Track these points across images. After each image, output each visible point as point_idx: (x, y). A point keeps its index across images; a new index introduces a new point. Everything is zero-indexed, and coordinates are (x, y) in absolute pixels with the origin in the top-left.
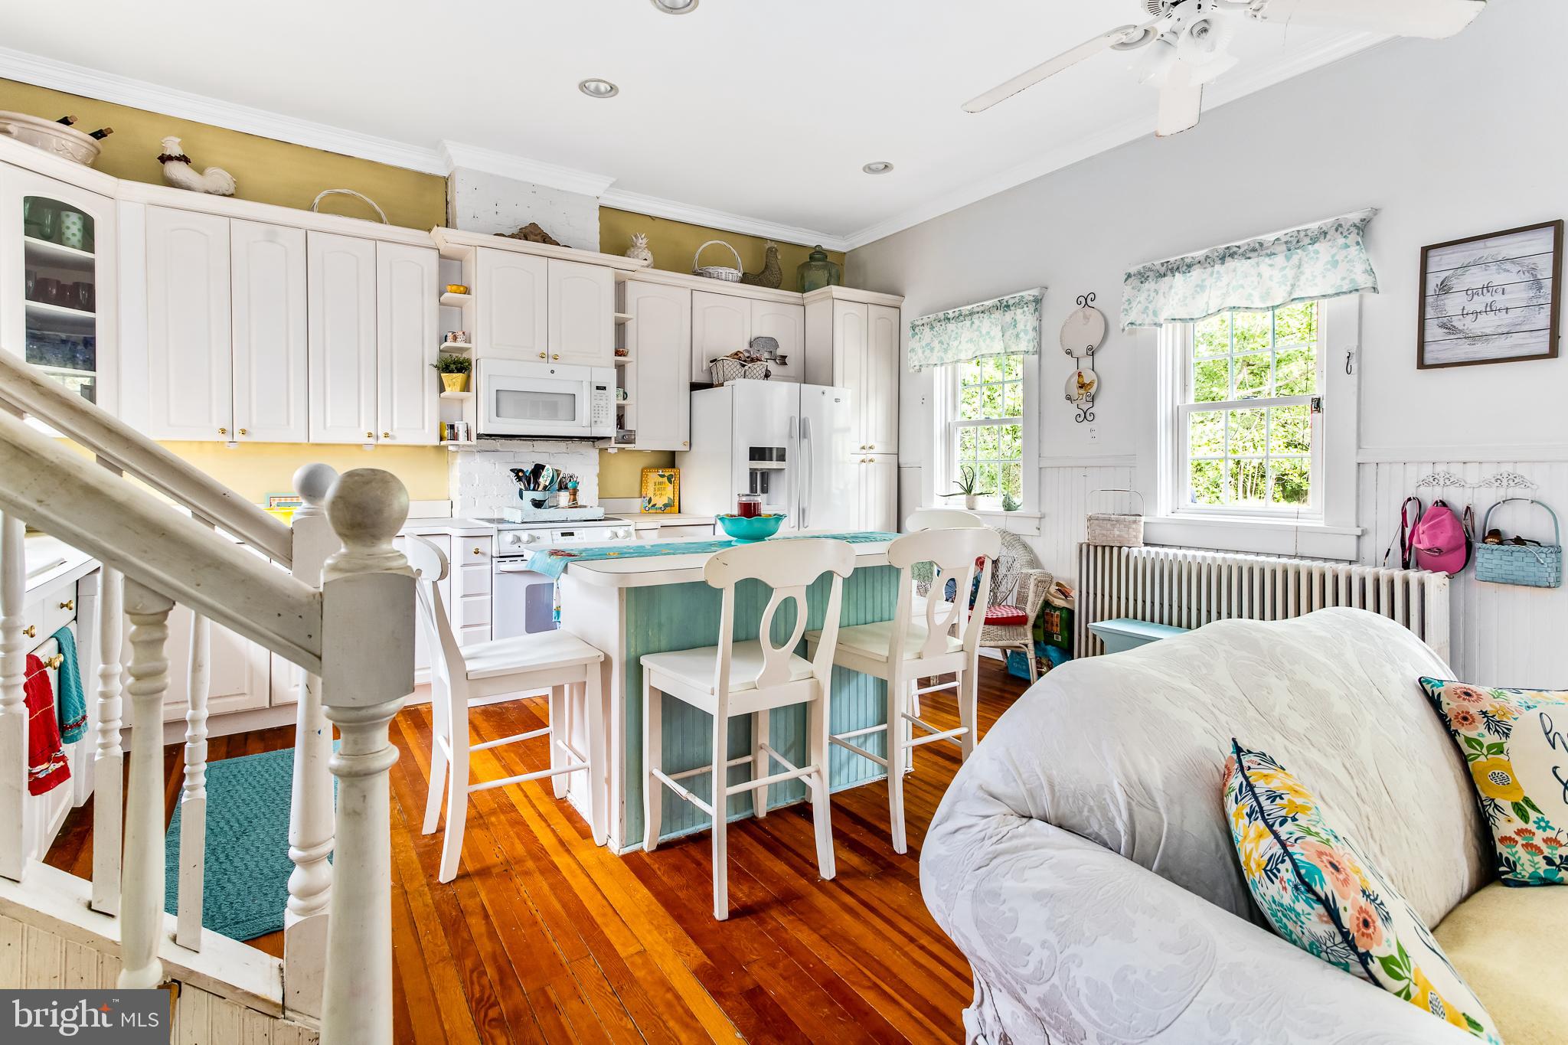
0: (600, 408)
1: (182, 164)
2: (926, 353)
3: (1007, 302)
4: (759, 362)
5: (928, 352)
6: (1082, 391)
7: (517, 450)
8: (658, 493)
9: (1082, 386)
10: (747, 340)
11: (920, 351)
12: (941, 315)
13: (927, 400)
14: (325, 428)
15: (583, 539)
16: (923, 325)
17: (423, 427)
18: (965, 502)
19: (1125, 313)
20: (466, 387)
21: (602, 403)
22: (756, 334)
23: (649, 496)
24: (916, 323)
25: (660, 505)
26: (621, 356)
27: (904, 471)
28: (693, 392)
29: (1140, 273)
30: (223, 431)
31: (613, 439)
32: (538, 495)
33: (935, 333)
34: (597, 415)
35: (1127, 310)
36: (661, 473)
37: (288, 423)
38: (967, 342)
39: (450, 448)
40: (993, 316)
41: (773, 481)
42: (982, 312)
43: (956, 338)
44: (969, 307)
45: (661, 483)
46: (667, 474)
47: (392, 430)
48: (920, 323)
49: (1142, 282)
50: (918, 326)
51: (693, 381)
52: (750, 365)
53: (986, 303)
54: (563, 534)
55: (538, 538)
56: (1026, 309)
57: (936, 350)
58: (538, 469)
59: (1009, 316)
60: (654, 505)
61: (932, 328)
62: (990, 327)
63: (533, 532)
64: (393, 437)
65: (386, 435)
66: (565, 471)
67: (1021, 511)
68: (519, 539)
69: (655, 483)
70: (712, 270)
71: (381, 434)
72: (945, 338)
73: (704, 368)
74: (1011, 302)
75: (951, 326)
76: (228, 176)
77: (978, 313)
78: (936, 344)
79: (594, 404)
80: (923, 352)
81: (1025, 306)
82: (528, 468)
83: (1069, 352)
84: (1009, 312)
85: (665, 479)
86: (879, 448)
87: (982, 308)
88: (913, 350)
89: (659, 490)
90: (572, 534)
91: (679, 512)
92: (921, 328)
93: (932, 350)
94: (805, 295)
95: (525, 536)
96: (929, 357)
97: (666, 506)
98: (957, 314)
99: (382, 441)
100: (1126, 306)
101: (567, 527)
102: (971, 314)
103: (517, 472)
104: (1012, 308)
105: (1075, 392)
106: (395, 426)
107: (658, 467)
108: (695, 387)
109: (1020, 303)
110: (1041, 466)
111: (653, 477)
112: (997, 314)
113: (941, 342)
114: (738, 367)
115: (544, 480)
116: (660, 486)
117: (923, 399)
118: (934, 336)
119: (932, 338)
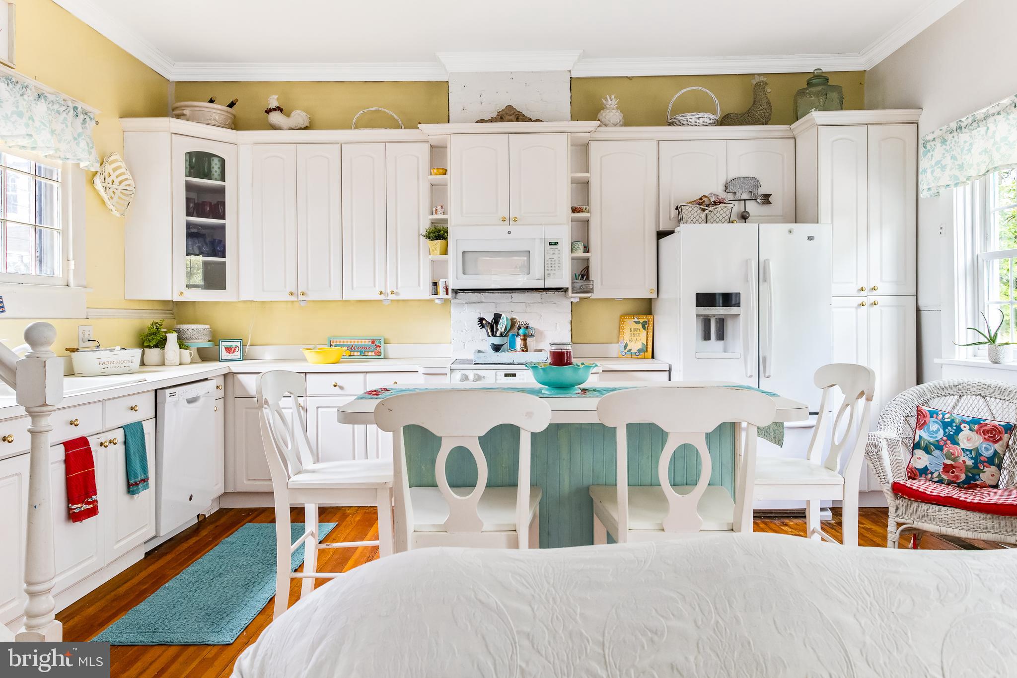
0: (553, 262)
1: (278, 113)
2: (935, 174)
4: (721, 205)
5: (938, 172)
7: (498, 301)
8: (633, 339)
10: (722, 182)
12: (954, 124)
13: (945, 229)
14: (352, 289)
15: (523, 379)
16: (934, 139)
17: (420, 285)
20: (445, 252)
21: (555, 257)
22: (732, 175)
23: (625, 341)
24: (927, 138)
25: (634, 350)
26: (579, 212)
27: (925, 316)
28: (659, 240)
30: (292, 294)
31: (570, 290)
32: (497, 341)
33: (948, 147)
34: (550, 268)
36: (636, 320)
37: (330, 286)
39: (436, 301)
40: (1010, 117)
41: (729, 326)
42: (999, 114)
43: (968, 150)
44: (983, 111)
45: (636, 329)
46: (641, 321)
47: (397, 288)
48: (930, 137)
50: (929, 141)
51: (660, 229)
52: (709, 209)
53: (1001, 102)
54: (506, 375)
55: (484, 377)
57: (948, 168)
58: (497, 317)
60: (629, 351)
61: (944, 141)
62: (1007, 130)
63: (479, 372)
64: (397, 294)
65: (392, 293)
66: (521, 319)
68: (466, 378)
69: (631, 329)
70: (680, 118)
71: (389, 292)
72: (957, 152)
73: (669, 217)
76: (305, 114)
77: (994, 115)
78: (948, 161)
79: (547, 257)
82: (490, 318)
85: (640, 326)
86: (885, 288)
87: (998, 109)
88: (924, 171)
89: (634, 335)
90: (514, 375)
91: (653, 357)
92: (932, 143)
93: (943, 168)
94: (793, 126)
95: (471, 375)
96: (940, 178)
97: (639, 351)
98: (970, 121)
99: (391, 297)
101: (510, 369)
102: (986, 117)
103: (481, 320)
106: (399, 285)
107: (639, 314)
108: (661, 235)
111: (630, 323)
112: (1014, 115)
113: (954, 158)
114: (699, 211)
115: (501, 328)
116: (635, 332)
117: (941, 228)
118: (947, 151)
119: (944, 154)
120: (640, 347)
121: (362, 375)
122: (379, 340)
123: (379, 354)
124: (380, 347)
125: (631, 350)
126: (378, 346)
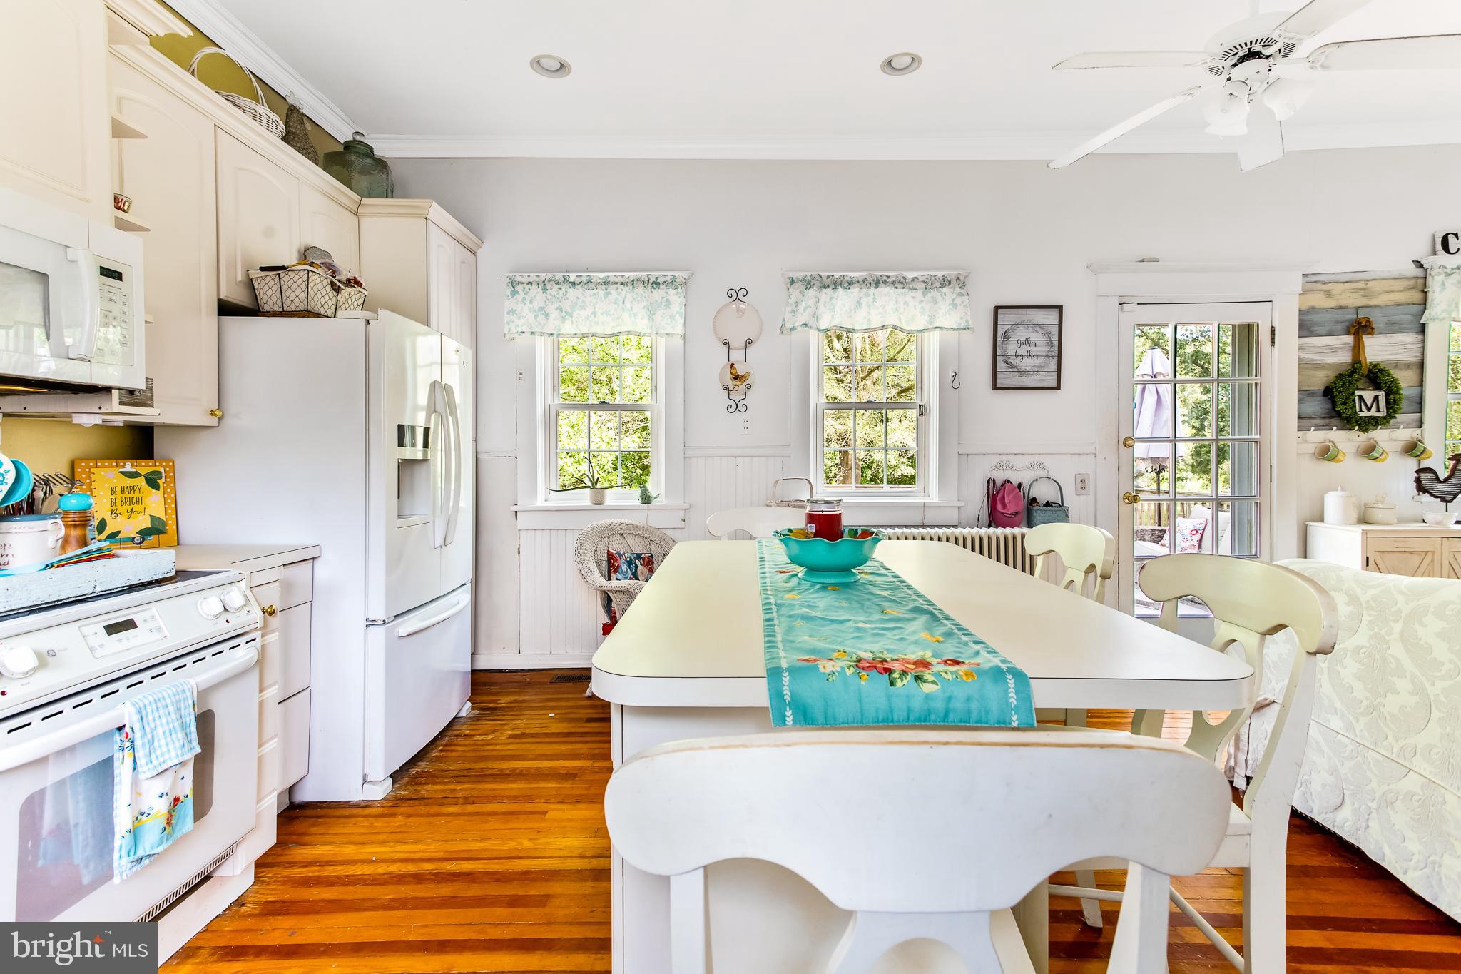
2: (538, 319)
3: (657, 278)
5: (541, 318)
6: (736, 382)
8: (122, 509)
9: (736, 377)
10: (296, 245)
11: (531, 316)
12: (559, 276)
13: (526, 375)
15: (159, 629)
16: (530, 283)
18: (588, 497)
19: (793, 313)
21: (115, 308)
22: (307, 239)
23: (97, 516)
24: (518, 279)
25: (129, 532)
28: (222, 317)
29: (804, 280)
31: (115, 393)
33: (549, 297)
34: (103, 335)
35: (794, 311)
36: (128, 468)
38: (602, 314)
40: (636, 290)
42: (622, 284)
43: (583, 308)
44: (602, 275)
45: (129, 489)
46: (143, 471)
48: (526, 280)
49: (806, 289)
50: (523, 283)
51: (221, 297)
53: (627, 275)
54: (112, 629)
55: (52, 653)
56: (680, 290)
57: (552, 316)
59: (658, 294)
60: (114, 536)
61: (545, 289)
62: (632, 302)
63: (36, 640)
67: (655, 503)
69: (114, 491)
72: (567, 305)
73: (239, 278)
74: (661, 280)
75: (573, 293)
77: (616, 283)
78: (551, 309)
80: (536, 317)
81: (680, 287)
83: (726, 343)
84: (657, 289)
85: (141, 481)
87: (620, 280)
88: (512, 312)
89: (124, 502)
90: (129, 625)
91: (178, 544)
92: (527, 287)
93: (547, 315)
94: (365, 201)
96: (545, 325)
97: (145, 533)
98: (584, 279)
100: (794, 307)
101: (110, 610)
102: (606, 283)
104: (661, 286)
105: (730, 382)
107: (117, 458)
108: (226, 309)
109: (672, 283)
110: (686, 456)
111: (107, 478)
112: (640, 289)
113: (560, 309)
114: (329, 289)
116: (127, 495)
117: (521, 374)
118: (548, 300)
119: (546, 302)
120: (147, 524)
125: (116, 534)
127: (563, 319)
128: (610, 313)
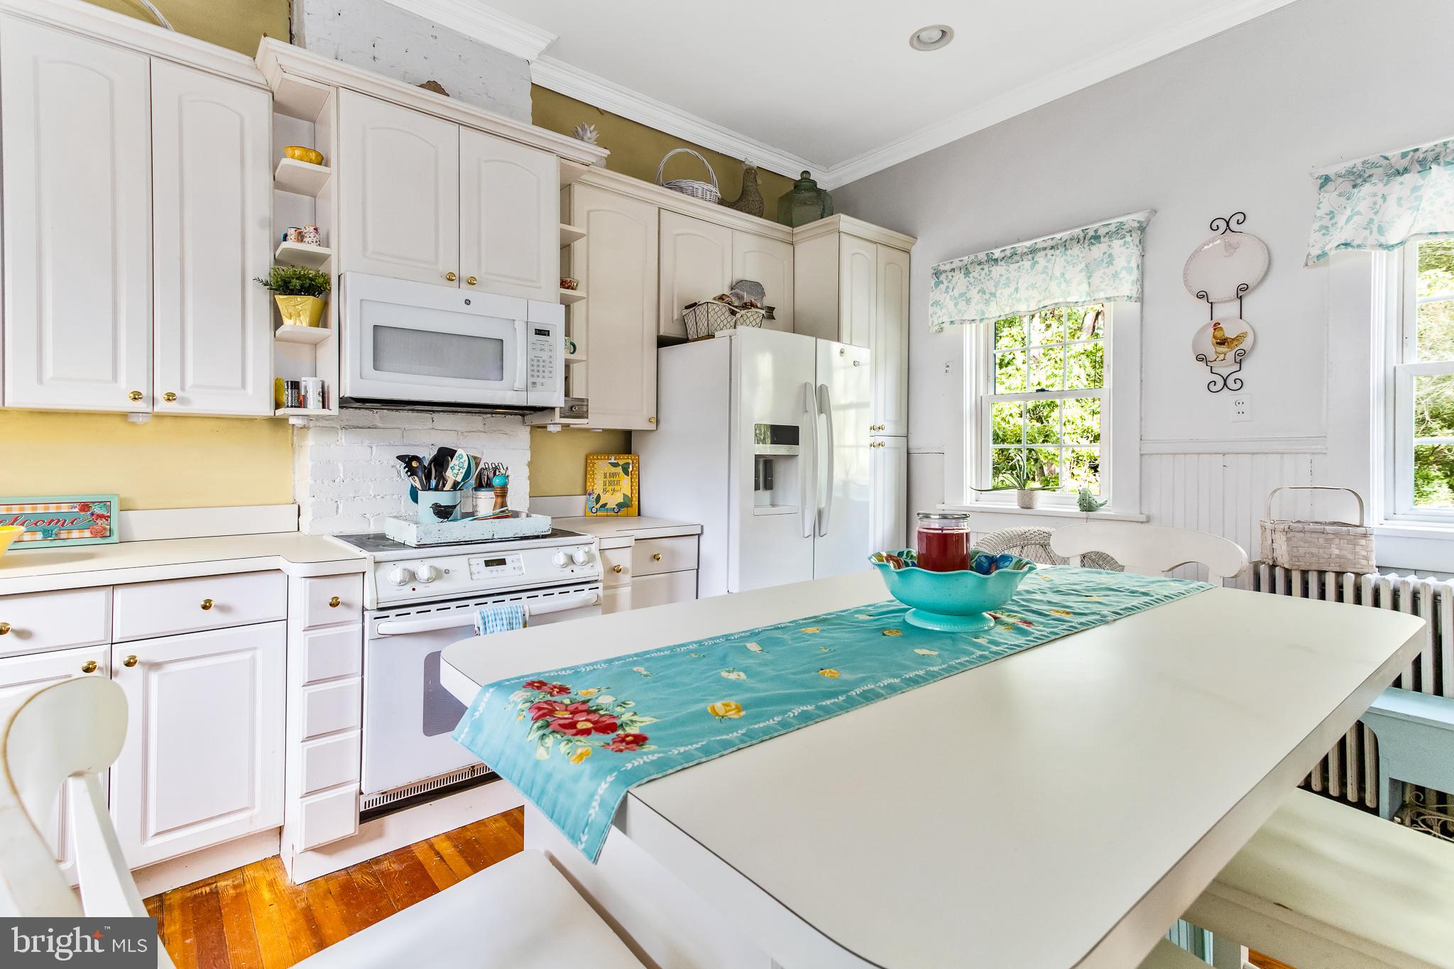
0: (541, 364)
2: (959, 306)
3: (1096, 231)
5: (962, 304)
6: (1222, 349)
7: (407, 426)
8: (609, 488)
9: (1222, 342)
10: (727, 282)
11: (951, 305)
12: (982, 256)
13: (953, 366)
14: (37, 383)
15: (520, 568)
16: (953, 270)
17: (244, 386)
18: (1016, 498)
19: (1324, 231)
20: (321, 319)
21: (545, 356)
22: (739, 276)
23: (597, 492)
24: (942, 268)
25: (612, 504)
26: (568, 288)
27: (914, 457)
28: (660, 349)
29: (1350, 172)
31: (557, 411)
32: (444, 498)
33: (972, 280)
34: (536, 374)
35: (1327, 228)
36: (613, 461)
38: (1027, 289)
39: (292, 421)
40: (1069, 252)
41: (780, 470)
42: (1052, 248)
43: (1007, 285)
44: (1028, 244)
45: (613, 475)
46: (621, 462)
47: (183, 388)
48: (948, 267)
49: (1354, 186)
50: (946, 271)
51: (661, 334)
52: (743, 312)
53: (1058, 236)
54: (488, 563)
55: (447, 572)
56: (1128, 239)
57: (974, 302)
59: (1098, 251)
60: (604, 506)
61: (967, 273)
62: (1065, 267)
63: (436, 563)
64: (185, 401)
65: (170, 397)
66: (489, 458)
67: (1102, 512)
68: (413, 576)
69: (605, 474)
70: (684, 183)
71: (160, 394)
72: (990, 286)
73: (676, 317)
74: (1102, 232)
75: (997, 270)
77: (1045, 249)
78: (974, 293)
79: (531, 356)
80: (956, 304)
81: (1129, 234)
82: (427, 454)
83: (1202, 295)
84: (1098, 245)
85: (619, 470)
86: (889, 429)
87: (1051, 243)
88: (936, 303)
89: (610, 483)
90: (502, 562)
91: (639, 515)
92: (950, 274)
93: (968, 301)
94: (797, 230)
95: (423, 571)
97: (620, 506)
98: (1008, 253)
99: (162, 406)
100: (1326, 222)
101: (495, 551)
102: (1033, 251)
103: (408, 460)
104: (1102, 239)
105: (1210, 350)
106: (190, 381)
107: (608, 453)
108: (663, 342)
109: (1119, 232)
110: (1142, 453)
111: (603, 467)
112: (1076, 250)
113: (982, 291)
114: (727, 314)
115: (454, 472)
116: (612, 479)
117: (948, 366)
118: (971, 283)
119: (968, 287)
120: (620, 500)
121: (101, 595)
122: (106, 504)
123: (104, 534)
124: (107, 518)
125: (606, 504)
126: (102, 517)
127: (987, 302)
128: (1037, 285)
